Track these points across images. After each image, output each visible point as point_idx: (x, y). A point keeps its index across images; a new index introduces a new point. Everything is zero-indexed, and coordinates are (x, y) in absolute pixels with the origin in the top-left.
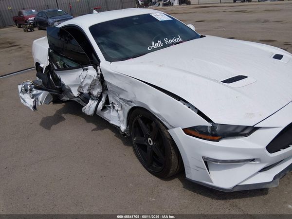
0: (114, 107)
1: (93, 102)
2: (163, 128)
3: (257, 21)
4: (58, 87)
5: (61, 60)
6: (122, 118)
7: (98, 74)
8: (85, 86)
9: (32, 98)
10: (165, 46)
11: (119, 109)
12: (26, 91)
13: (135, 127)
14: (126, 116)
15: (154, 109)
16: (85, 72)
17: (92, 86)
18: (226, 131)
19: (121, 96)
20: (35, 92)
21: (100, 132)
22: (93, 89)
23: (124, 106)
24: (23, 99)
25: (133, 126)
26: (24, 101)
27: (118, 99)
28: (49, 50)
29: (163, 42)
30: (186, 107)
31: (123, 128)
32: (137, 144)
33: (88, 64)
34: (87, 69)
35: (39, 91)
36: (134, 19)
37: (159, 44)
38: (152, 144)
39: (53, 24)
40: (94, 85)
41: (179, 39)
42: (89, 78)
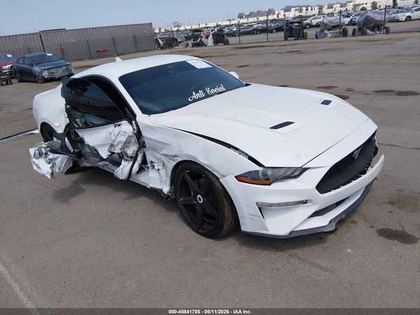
0: (154, 166)
1: (126, 163)
2: (214, 179)
3: (314, 64)
4: (76, 150)
5: (82, 117)
6: (164, 178)
7: (134, 130)
8: (117, 145)
9: (49, 163)
10: (207, 96)
11: (160, 168)
12: (40, 155)
13: (181, 185)
14: (170, 174)
15: (202, 160)
16: (117, 128)
17: (127, 144)
18: (277, 175)
19: (163, 152)
20: (51, 156)
21: (133, 201)
22: (127, 147)
23: (167, 163)
24: (36, 165)
25: (178, 185)
26: (39, 167)
27: (158, 156)
28: (66, 105)
29: (205, 92)
30: (236, 153)
31: (166, 189)
32: (184, 205)
33: (121, 119)
34: (120, 125)
35: (56, 155)
36: (170, 67)
37: (201, 94)
38: (202, 201)
39: (41, 73)
40: (129, 143)
41: (222, 89)
42: (123, 135)
